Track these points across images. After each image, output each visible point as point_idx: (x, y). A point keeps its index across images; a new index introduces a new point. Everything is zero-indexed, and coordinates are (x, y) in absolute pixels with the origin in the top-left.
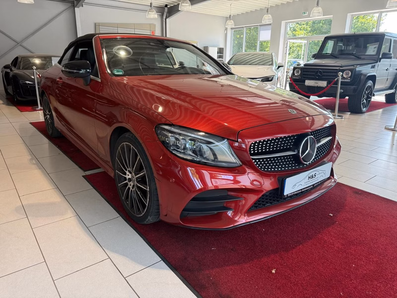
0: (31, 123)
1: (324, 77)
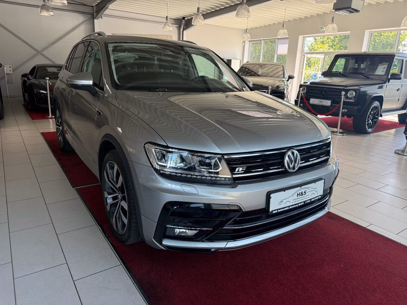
0: (42, 133)
1: (328, 96)
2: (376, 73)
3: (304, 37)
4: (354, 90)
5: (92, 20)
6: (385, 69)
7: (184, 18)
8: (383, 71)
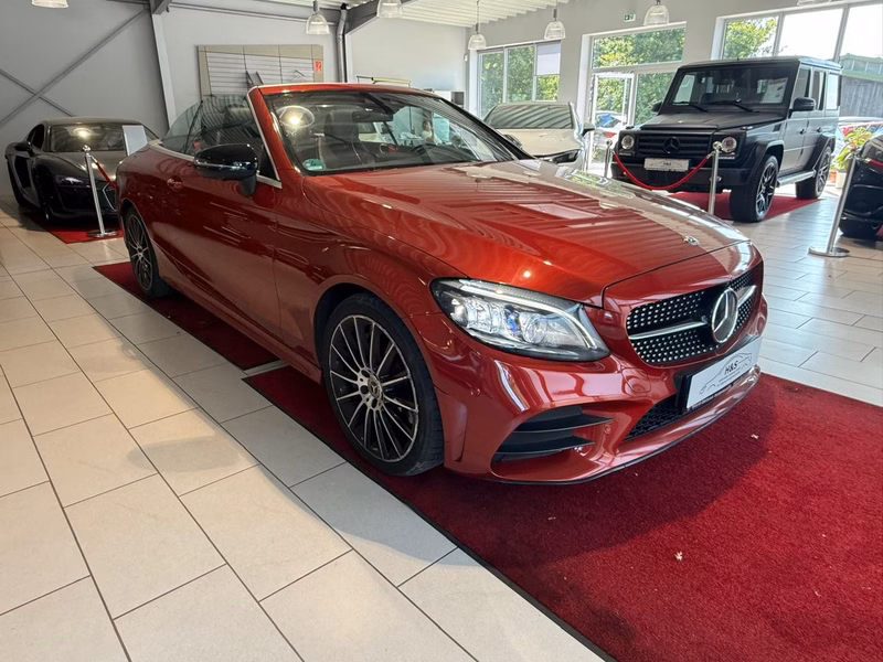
0: (96, 268)
1: (681, 152)
2: (764, 101)
3: (591, 37)
4: (733, 136)
5: (147, 15)
6: (782, 92)
7: (344, 6)
8: (777, 96)
